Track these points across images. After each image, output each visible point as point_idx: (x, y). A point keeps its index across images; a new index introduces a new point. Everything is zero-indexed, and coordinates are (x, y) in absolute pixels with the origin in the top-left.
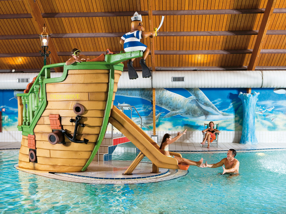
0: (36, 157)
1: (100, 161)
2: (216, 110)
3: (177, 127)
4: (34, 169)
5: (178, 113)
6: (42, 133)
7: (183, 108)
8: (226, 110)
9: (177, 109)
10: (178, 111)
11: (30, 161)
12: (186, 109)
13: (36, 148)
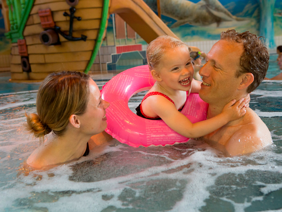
0: (30, 64)
1: (103, 70)
2: (229, 15)
3: (186, 37)
4: (29, 79)
5: (187, 22)
6: (33, 35)
7: (191, 15)
8: (241, 14)
9: (186, 17)
10: (186, 20)
11: (24, 71)
12: (195, 16)
13: (28, 55)
